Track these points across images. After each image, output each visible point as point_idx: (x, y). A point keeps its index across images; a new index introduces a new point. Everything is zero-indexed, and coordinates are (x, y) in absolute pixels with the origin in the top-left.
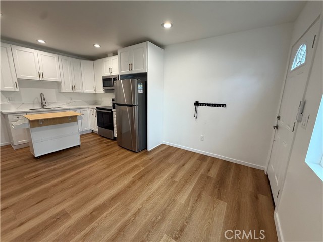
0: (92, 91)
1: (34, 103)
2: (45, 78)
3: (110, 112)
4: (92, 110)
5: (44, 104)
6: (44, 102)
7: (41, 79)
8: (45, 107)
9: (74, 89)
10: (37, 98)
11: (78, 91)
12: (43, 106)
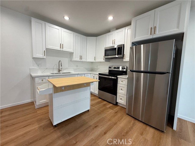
0: (93, 60)
1: (53, 69)
2: (64, 49)
3: (116, 78)
4: (94, 75)
5: (60, 69)
6: (60, 67)
7: (61, 49)
8: (61, 72)
9: (81, 59)
10: (56, 65)
11: (83, 60)
12: (59, 71)
